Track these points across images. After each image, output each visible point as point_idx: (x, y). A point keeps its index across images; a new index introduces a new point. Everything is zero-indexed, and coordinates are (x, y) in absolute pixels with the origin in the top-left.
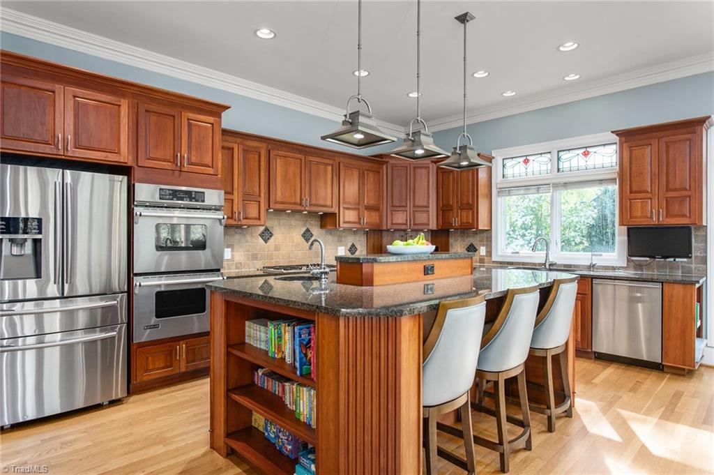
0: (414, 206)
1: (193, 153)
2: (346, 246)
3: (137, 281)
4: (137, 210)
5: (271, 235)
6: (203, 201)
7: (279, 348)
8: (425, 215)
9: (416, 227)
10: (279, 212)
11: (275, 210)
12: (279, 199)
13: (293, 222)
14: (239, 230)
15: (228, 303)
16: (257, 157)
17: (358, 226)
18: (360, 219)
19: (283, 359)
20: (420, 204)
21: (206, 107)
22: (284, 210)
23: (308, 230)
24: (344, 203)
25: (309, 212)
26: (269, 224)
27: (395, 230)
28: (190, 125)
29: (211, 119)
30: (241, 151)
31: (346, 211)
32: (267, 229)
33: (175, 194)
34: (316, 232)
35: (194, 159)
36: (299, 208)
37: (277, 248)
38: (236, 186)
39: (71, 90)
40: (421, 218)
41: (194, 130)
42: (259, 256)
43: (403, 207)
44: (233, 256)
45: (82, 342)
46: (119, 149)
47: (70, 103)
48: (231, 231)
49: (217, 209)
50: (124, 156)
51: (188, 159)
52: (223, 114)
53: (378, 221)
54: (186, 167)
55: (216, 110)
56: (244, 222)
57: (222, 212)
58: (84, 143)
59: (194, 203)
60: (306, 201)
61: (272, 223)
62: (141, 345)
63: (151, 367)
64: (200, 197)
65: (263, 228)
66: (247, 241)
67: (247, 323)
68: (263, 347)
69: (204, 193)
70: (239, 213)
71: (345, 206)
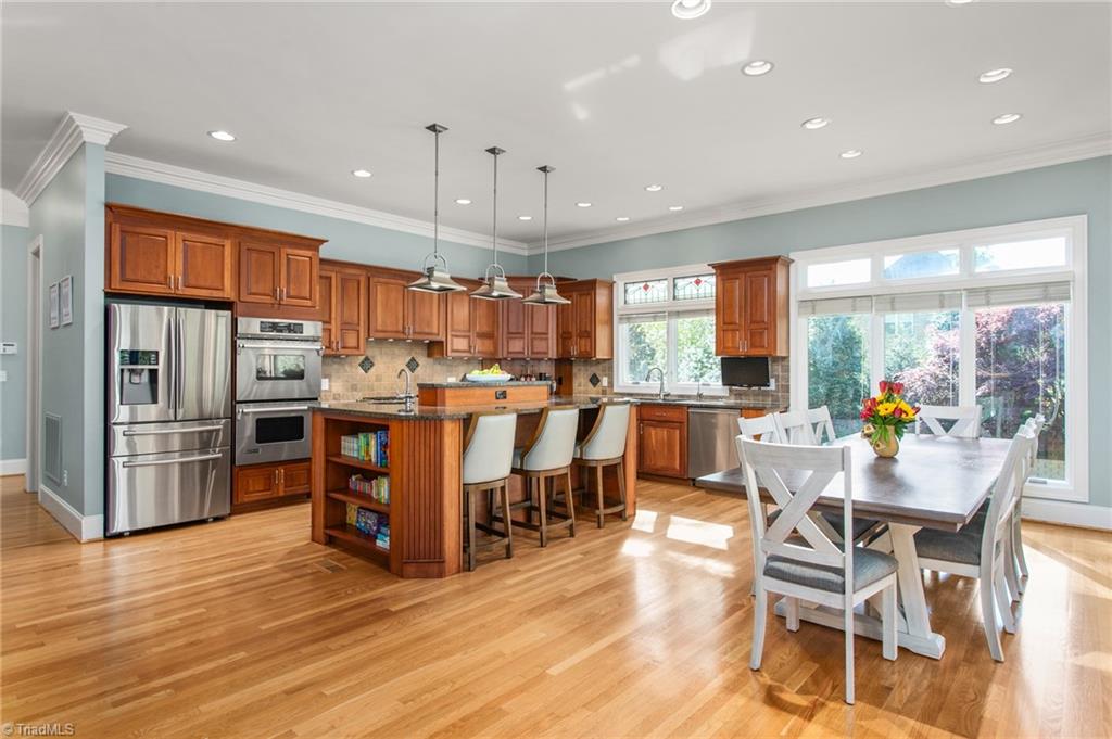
0: (532, 333)
1: (292, 286)
2: (457, 377)
3: (240, 409)
4: (240, 342)
5: (372, 364)
6: (302, 333)
7: (368, 453)
8: (543, 343)
9: (534, 356)
10: (381, 341)
11: (376, 339)
12: (379, 328)
13: (397, 351)
14: (338, 360)
15: (326, 420)
16: (356, 285)
17: (469, 355)
18: (470, 347)
19: (370, 460)
20: (539, 331)
21: (303, 241)
22: (386, 339)
23: (413, 360)
24: (452, 331)
25: (413, 340)
26: (370, 353)
27: (513, 359)
28: (288, 260)
29: (309, 253)
30: (339, 279)
31: (455, 340)
32: (367, 359)
33: (274, 327)
34: (422, 360)
35: (292, 293)
36: (402, 336)
37: (378, 379)
38: (333, 315)
39: (181, 235)
40: (540, 346)
41: (293, 265)
42: (359, 387)
43: (519, 334)
44: (330, 386)
45: (178, 463)
46: (223, 285)
47: (180, 247)
48: (329, 360)
49: (314, 340)
50: (228, 293)
51: (287, 293)
52: (321, 247)
53: (491, 349)
54: (285, 300)
55: (314, 244)
56: (342, 351)
57: (320, 343)
58: (193, 283)
59: (292, 335)
60: (410, 330)
61: (373, 352)
62: (242, 467)
63: (251, 489)
64: (298, 329)
65: (363, 357)
66: (346, 371)
67: (343, 438)
68: (356, 455)
69: (301, 325)
70: (337, 343)
71: (454, 333)
